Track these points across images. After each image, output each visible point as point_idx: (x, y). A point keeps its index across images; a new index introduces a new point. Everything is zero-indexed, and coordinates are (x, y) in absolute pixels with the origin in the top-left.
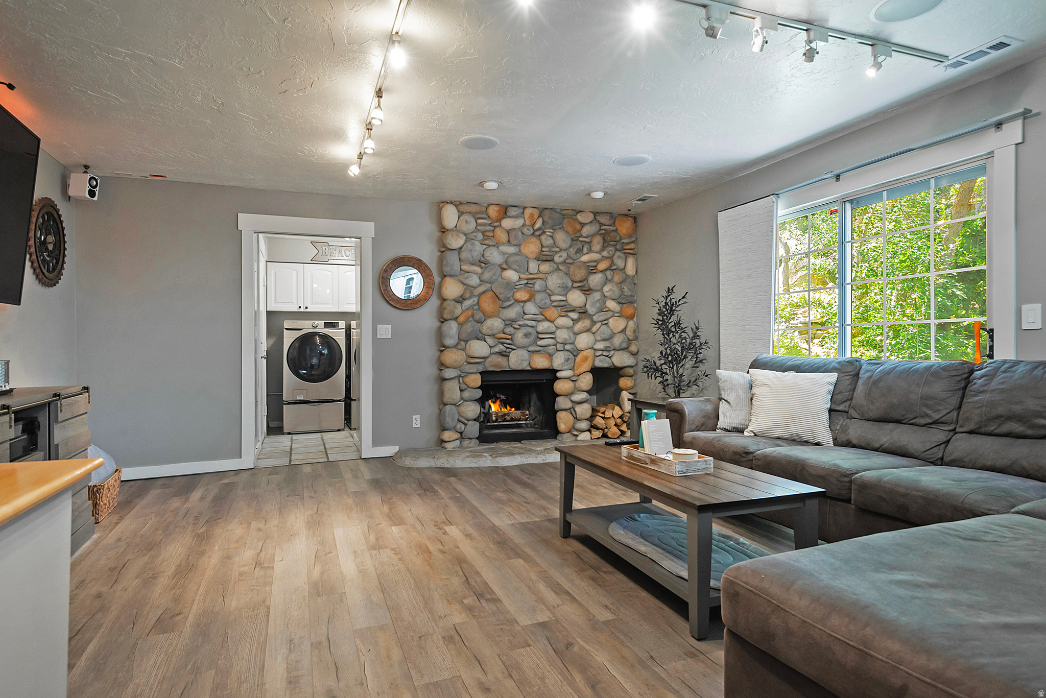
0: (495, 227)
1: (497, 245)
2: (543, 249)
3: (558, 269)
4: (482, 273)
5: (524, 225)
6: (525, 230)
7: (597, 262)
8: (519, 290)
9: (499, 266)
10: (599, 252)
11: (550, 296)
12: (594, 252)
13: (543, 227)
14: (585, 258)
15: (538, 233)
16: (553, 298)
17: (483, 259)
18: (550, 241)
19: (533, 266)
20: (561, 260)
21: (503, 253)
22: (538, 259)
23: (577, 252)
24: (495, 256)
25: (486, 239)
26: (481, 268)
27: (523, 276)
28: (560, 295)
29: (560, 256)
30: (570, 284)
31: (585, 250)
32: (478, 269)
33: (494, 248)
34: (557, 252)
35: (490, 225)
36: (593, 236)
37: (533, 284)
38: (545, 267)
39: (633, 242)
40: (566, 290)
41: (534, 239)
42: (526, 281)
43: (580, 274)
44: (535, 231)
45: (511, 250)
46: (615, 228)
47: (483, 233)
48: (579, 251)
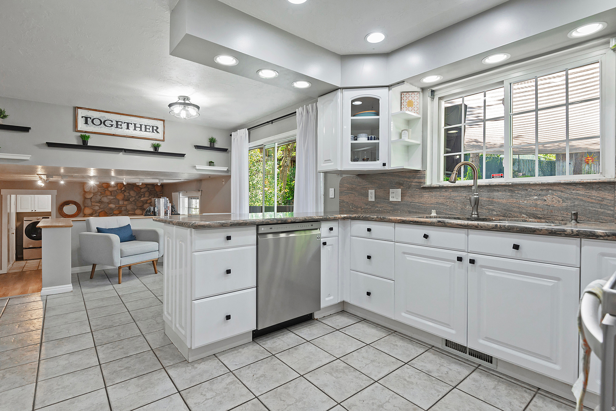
0: (105, 190)
1: (106, 196)
2: (125, 197)
3: (131, 203)
4: (101, 205)
5: (118, 189)
6: (117, 191)
7: (147, 200)
8: (115, 210)
9: (108, 203)
10: (148, 197)
11: (128, 212)
12: (146, 197)
13: (125, 189)
14: (142, 199)
15: (123, 192)
16: (129, 212)
17: (101, 201)
18: (128, 194)
19: (121, 203)
20: (132, 200)
21: (109, 199)
22: (123, 200)
23: (139, 197)
24: (105, 200)
25: (102, 194)
26: (100, 204)
27: (117, 206)
28: (132, 211)
29: (132, 199)
30: (136, 208)
31: (142, 196)
32: (99, 205)
33: (106, 197)
34: (131, 198)
35: (104, 190)
36: (146, 192)
37: (121, 208)
38: (126, 203)
39: (162, 193)
40: (135, 210)
41: (121, 194)
42: (118, 208)
43: (140, 204)
44: (122, 191)
45: (112, 198)
46: (154, 189)
47: (101, 192)
48: (140, 197)
